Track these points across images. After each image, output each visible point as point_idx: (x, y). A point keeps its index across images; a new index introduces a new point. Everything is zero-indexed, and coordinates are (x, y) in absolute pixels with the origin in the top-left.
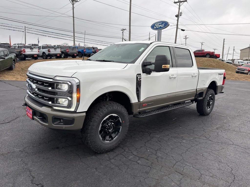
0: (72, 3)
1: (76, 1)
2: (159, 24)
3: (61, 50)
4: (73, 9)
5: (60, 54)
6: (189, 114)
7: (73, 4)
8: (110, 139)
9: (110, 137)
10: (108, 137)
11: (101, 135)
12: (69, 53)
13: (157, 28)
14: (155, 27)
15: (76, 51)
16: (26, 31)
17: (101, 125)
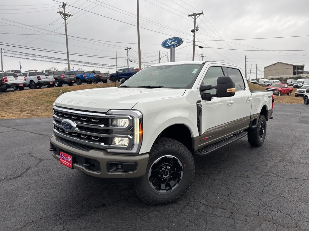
0: (64, 17)
1: (69, 15)
2: (172, 42)
3: (54, 76)
4: (66, 25)
5: (53, 82)
6: (239, 146)
7: (65, 19)
8: (169, 188)
9: (166, 186)
10: (163, 186)
11: (152, 183)
12: (65, 80)
13: (170, 46)
14: (167, 45)
15: (73, 77)
16: (3, 54)
17: (150, 170)
